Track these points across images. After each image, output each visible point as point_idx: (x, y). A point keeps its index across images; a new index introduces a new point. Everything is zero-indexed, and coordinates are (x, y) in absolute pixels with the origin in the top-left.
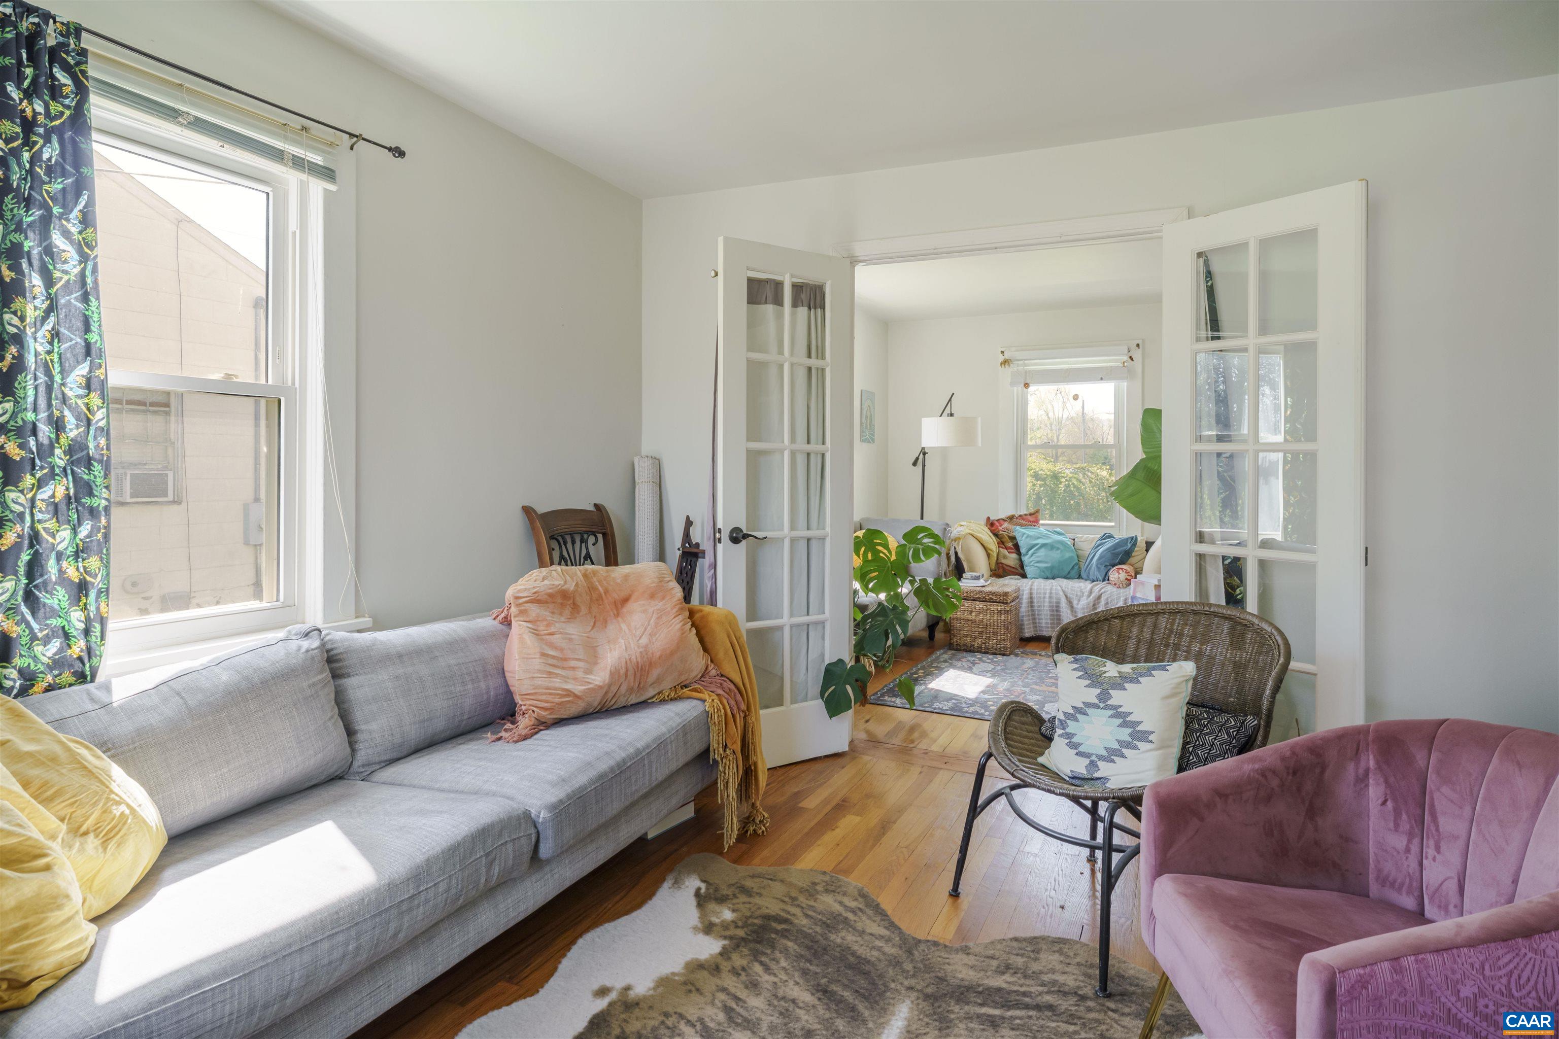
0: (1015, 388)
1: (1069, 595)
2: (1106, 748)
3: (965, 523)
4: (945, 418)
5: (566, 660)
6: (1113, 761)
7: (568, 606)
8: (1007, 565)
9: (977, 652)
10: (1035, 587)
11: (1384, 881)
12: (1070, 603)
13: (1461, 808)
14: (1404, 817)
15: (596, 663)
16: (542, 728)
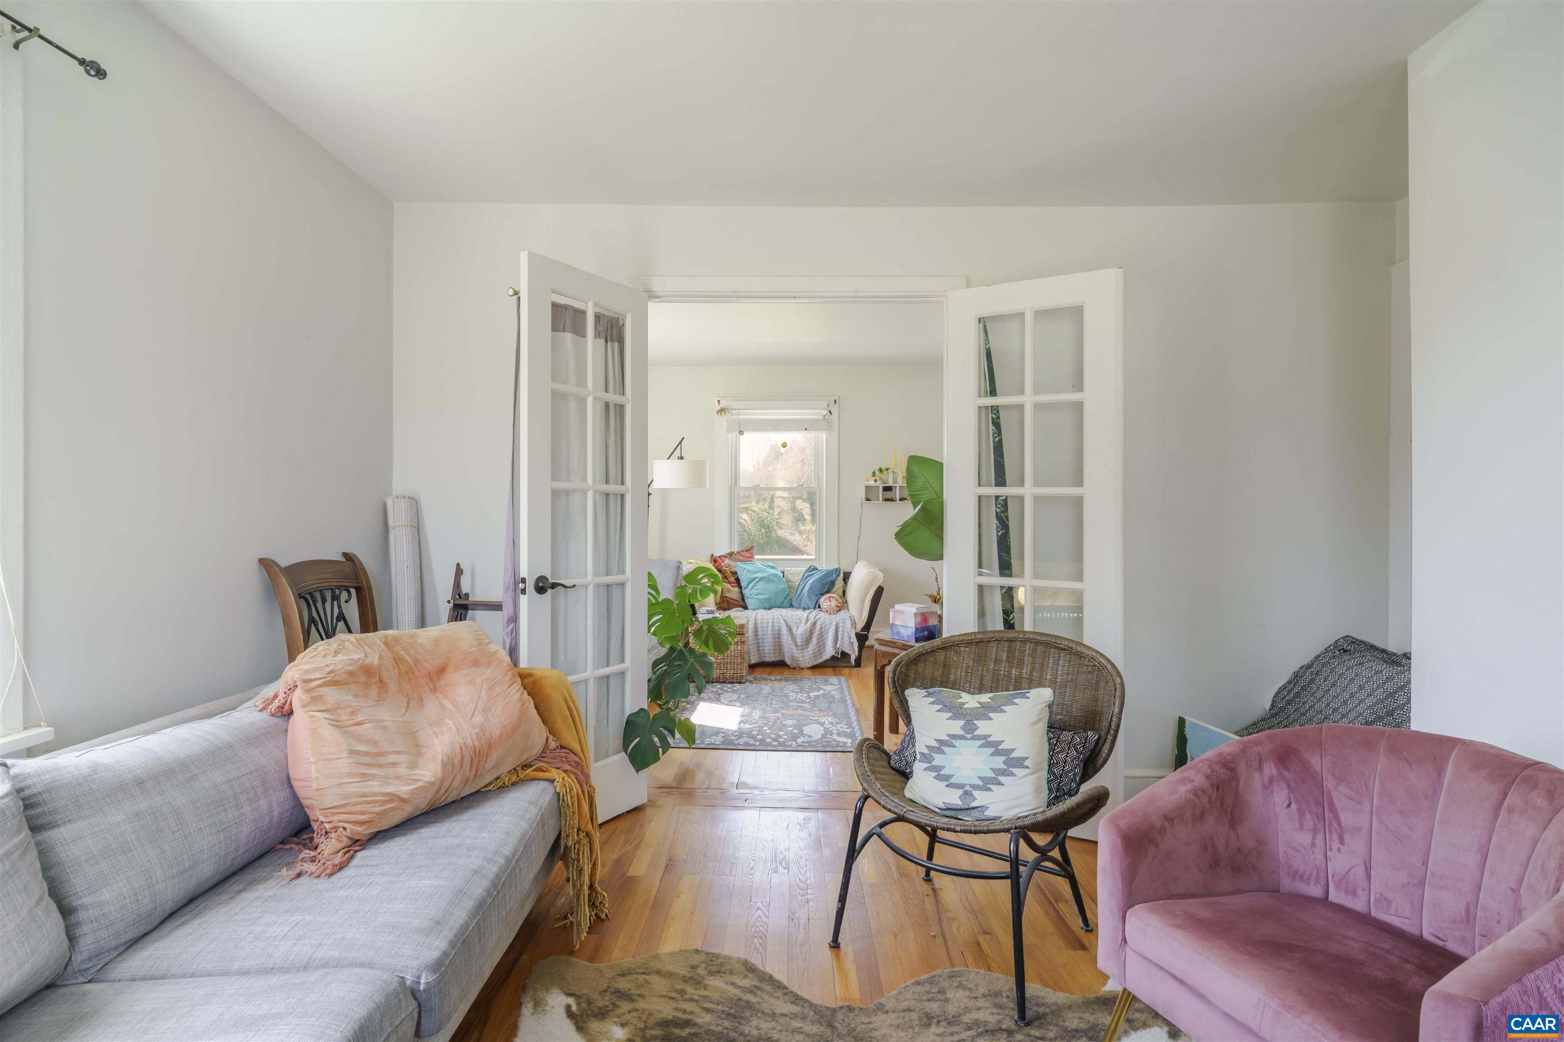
0: (730, 435)
1: (789, 623)
2: (980, 778)
3: (693, 561)
4: (674, 461)
5: (382, 754)
6: (989, 789)
7: (374, 686)
8: (730, 598)
9: (716, 682)
10: (759, 617)
11: (1295, 875)
12: (790, 630)
13: (1359, 803)
14: (1308, 816)
15: (420, 754)
16: (357, 848)
